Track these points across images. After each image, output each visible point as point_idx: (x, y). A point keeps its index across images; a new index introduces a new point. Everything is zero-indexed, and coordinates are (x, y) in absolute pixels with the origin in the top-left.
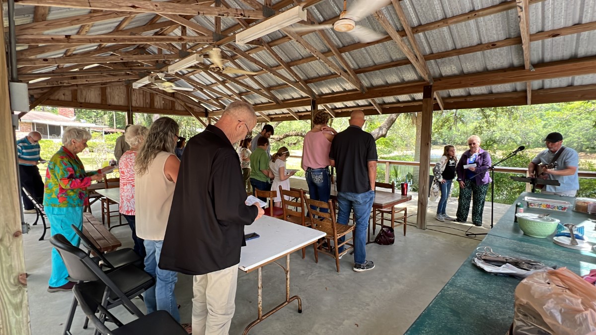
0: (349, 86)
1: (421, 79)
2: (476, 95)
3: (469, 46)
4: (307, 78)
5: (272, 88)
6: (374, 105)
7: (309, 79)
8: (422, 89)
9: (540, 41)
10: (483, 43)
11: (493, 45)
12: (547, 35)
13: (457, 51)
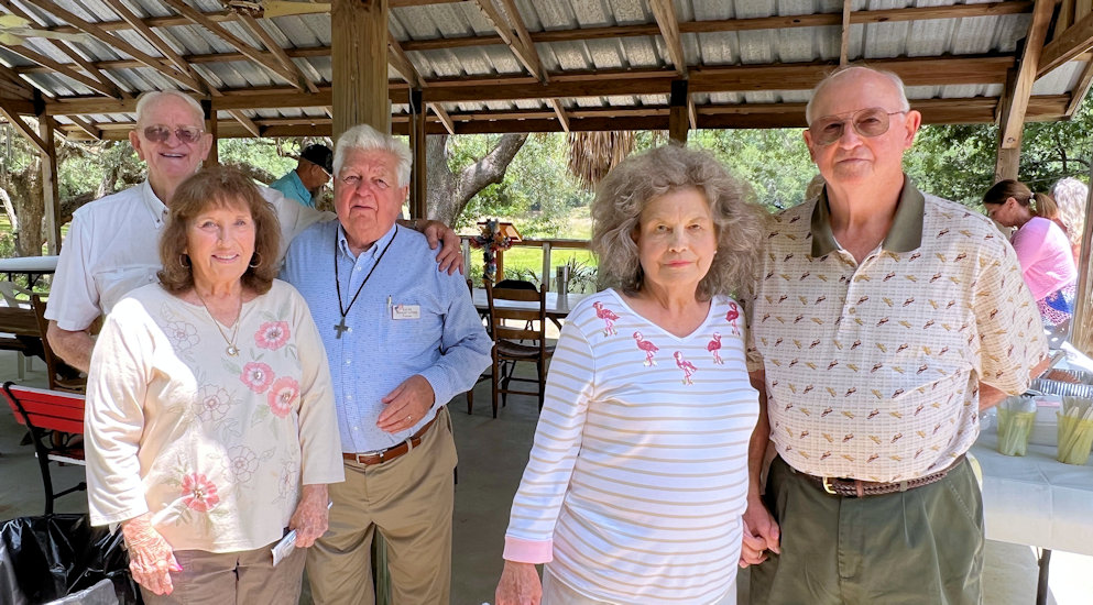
0: (507, 65)
1: (662, 65)
2: (755, 104)
3: (757, 16)
4: (406, 39)
5: (299, 53)
6: (556, 109)
7: (411, 40)
8: (669, 87)
9: (862, 25)
10: (781, 15)
11: (795, 20)
12: (873, 17)
13: (736, 23)
